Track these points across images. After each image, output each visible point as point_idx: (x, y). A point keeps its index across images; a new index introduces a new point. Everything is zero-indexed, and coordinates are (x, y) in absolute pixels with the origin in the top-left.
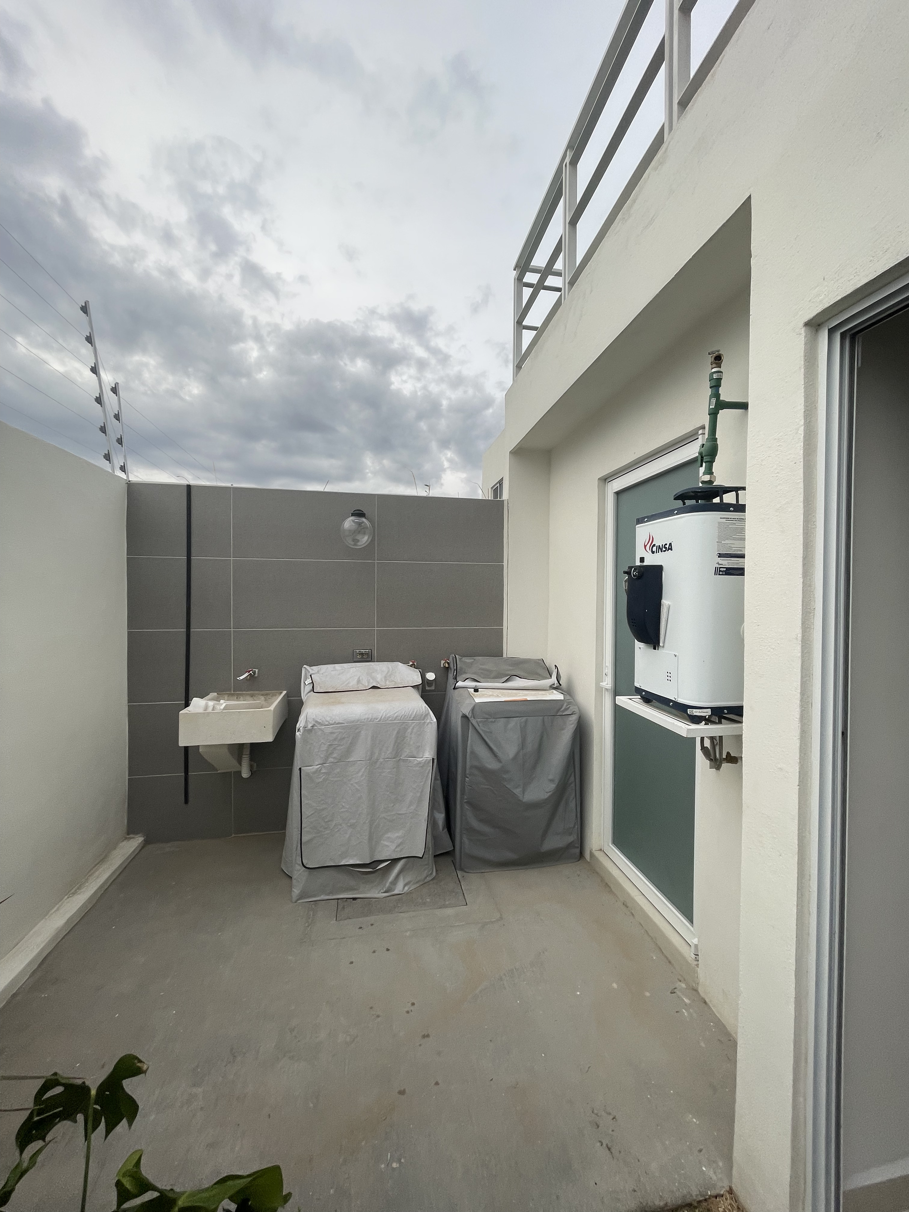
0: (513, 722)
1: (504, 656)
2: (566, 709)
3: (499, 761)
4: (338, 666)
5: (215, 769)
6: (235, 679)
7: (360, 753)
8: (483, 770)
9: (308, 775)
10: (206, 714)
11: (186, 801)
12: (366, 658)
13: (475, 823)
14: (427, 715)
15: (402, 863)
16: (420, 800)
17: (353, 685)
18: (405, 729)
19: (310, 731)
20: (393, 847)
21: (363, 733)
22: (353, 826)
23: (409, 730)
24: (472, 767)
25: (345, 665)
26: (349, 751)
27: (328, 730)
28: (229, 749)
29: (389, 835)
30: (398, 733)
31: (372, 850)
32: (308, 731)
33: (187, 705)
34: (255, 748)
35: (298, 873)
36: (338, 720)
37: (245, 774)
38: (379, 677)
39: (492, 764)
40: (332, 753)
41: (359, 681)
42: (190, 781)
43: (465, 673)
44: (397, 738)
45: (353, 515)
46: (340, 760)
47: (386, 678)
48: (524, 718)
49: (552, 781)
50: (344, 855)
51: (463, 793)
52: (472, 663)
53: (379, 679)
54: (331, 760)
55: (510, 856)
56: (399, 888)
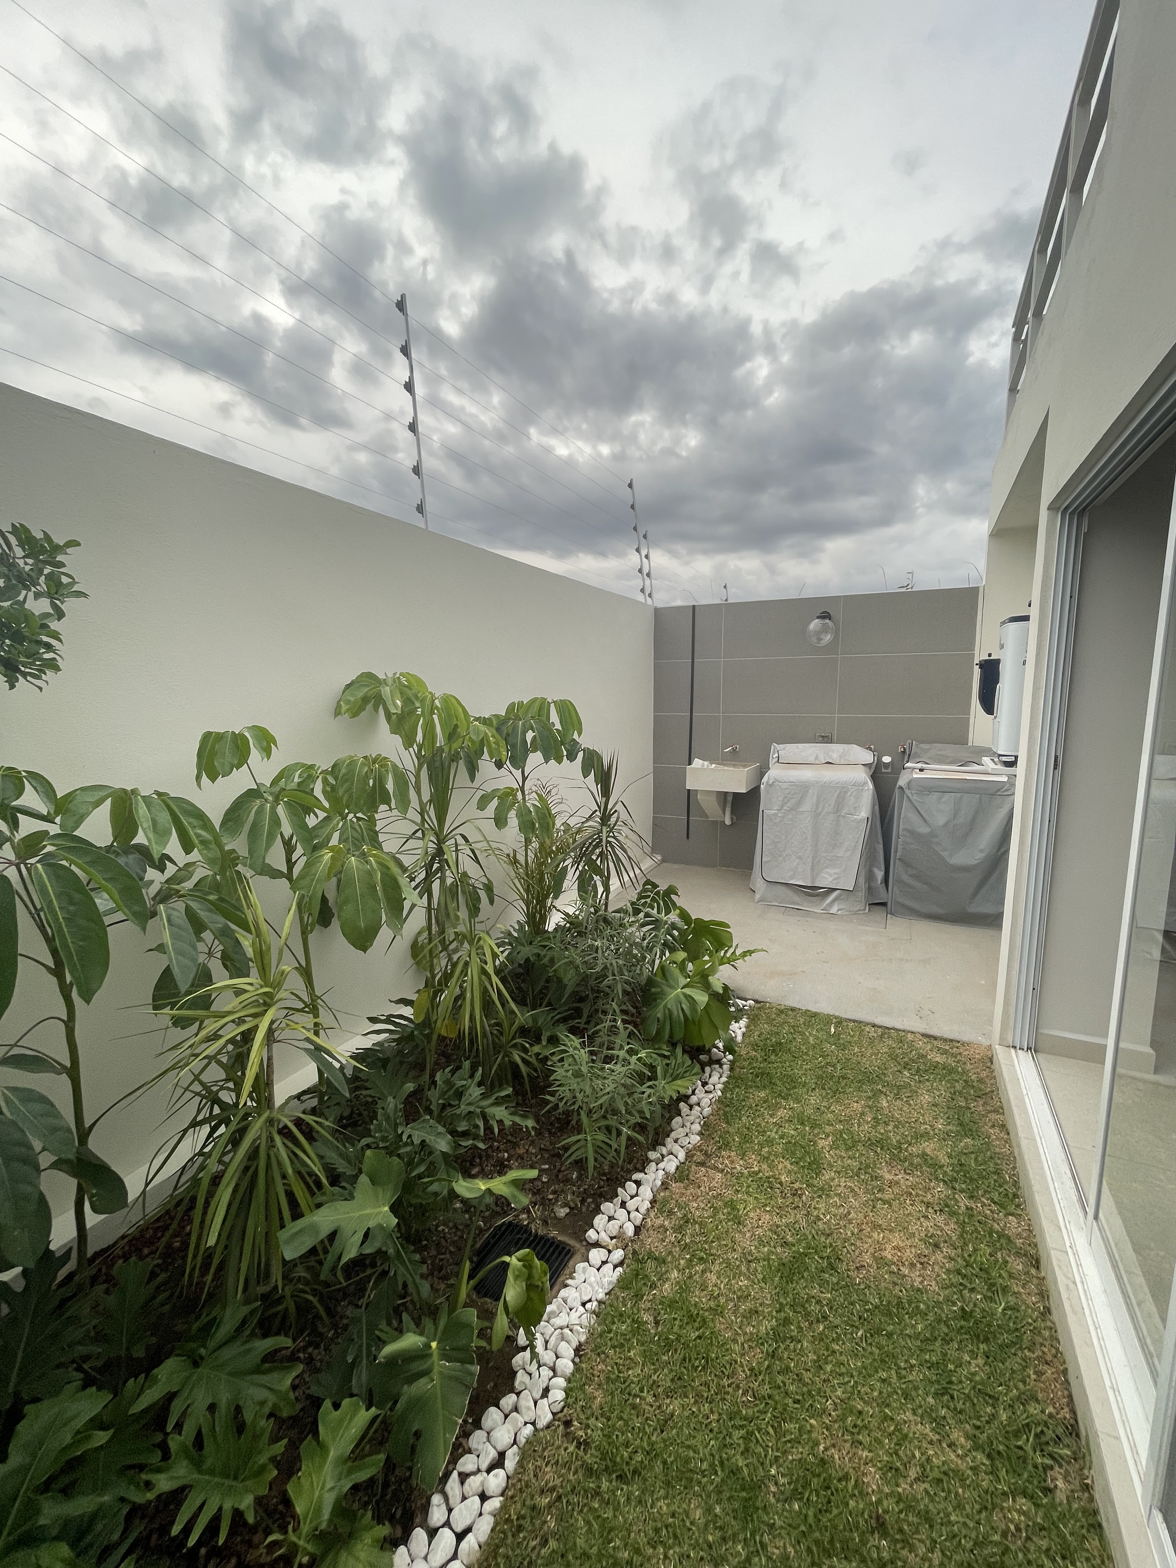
0: (947, 796)
1: (970, 744)
2: (1007, 790)
3: (929, 825)
4: (800, 745)
5: (706, 816)
6: (722, 751)
7: (807, 806)
8: (912, 832)
9: (768, 816)
10: (702, 769)
11: (688, 838)
12: (827, 739)
13: (905, 878)
14: (866, 783)
15: (838, 892)
16: (855, 848)
17: (811, 760)
18: (846, 792)
19: (771, 786)
20: (830, 879)
21: (810, 791)
22: (800, 858)
23: (849, 793)
24: (904, 830)
25: (807, 745)
26: (799, 803)
27: (785, 786)
28: (717, 796)
29: (828, 870)
30: (839, 794)
31: (813, 879)
32: (770, 785)
33: (690, 764)
34: (736, 795)
35: (759, 884)
36: (792, 779)
37: (728, 822)
38: (835, 756)
39: (924, 830)
40: (786, 803)
41: (816, 758)
42: (691, 822)
43: (919, 757)
44: (838, 797)
45: (818, 617)
46: (792, 810)
47: (840, 757)
48: (959, 795)
49: (981, 851)
50: (792, 878)
51: (896, 851)
52: (929, 749)
53: (834, 757)
54: (785, 808)
55: (940, 911)
56: (834, 910)
